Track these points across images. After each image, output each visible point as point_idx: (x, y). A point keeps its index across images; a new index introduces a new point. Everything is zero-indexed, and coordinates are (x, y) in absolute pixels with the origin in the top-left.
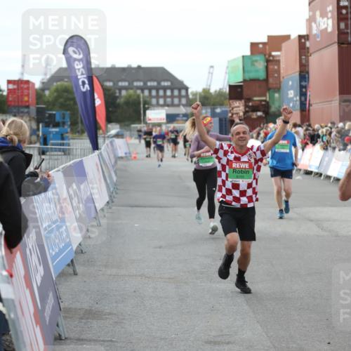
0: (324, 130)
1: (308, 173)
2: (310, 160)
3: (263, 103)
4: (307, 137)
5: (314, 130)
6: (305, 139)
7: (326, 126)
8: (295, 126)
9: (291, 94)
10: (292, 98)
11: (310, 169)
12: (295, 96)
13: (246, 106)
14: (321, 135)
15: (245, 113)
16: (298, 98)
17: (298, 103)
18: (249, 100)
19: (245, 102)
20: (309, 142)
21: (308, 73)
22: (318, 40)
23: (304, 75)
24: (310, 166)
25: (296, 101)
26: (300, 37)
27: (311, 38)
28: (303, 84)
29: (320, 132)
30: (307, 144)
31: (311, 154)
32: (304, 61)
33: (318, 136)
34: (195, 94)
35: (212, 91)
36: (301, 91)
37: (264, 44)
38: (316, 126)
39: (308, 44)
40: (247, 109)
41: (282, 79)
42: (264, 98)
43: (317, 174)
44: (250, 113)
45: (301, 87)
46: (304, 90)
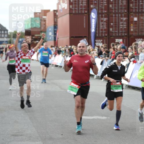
0: (63, 49)
1: (57, 66)
2: (57, 61)
3: (39, 37)
4: (57, 51)
5: (59, 49)
6: (55, 52)
7: (64, 47)
8: (52, 47)
9: (50, 34)
10: (51, 36)
11: (57, 65)
12: (52, 34)
13: (32, 38)
14: (62, 51)
15: (32, 41)
16: (53, 35)
17: (53, 38)
18: (33, 36)
19: (32, 37)
20: (57, 53)
21: (57, 25)
22: (61, 12)
23: (55, 26)
24: (57, 63)
25: (52, 37)
26: (54, 11)
27: (58, 11)
28: (55, 30)
29: (62, 50)
30: (56, 54)
31: (58, 58)
32: (55, 21)
33: (61, 51)
34: (11, 33)
35: (18, 32)
36: (54, 33)
37: (40, 13)
38: (60, 47)
39: (57, 14)
40: (32, 40)
41: (47, 28)
42: (39, 35)
43: (60, 66)
44: (34, 41)
45: (55, 31)
46: (55, 32)
